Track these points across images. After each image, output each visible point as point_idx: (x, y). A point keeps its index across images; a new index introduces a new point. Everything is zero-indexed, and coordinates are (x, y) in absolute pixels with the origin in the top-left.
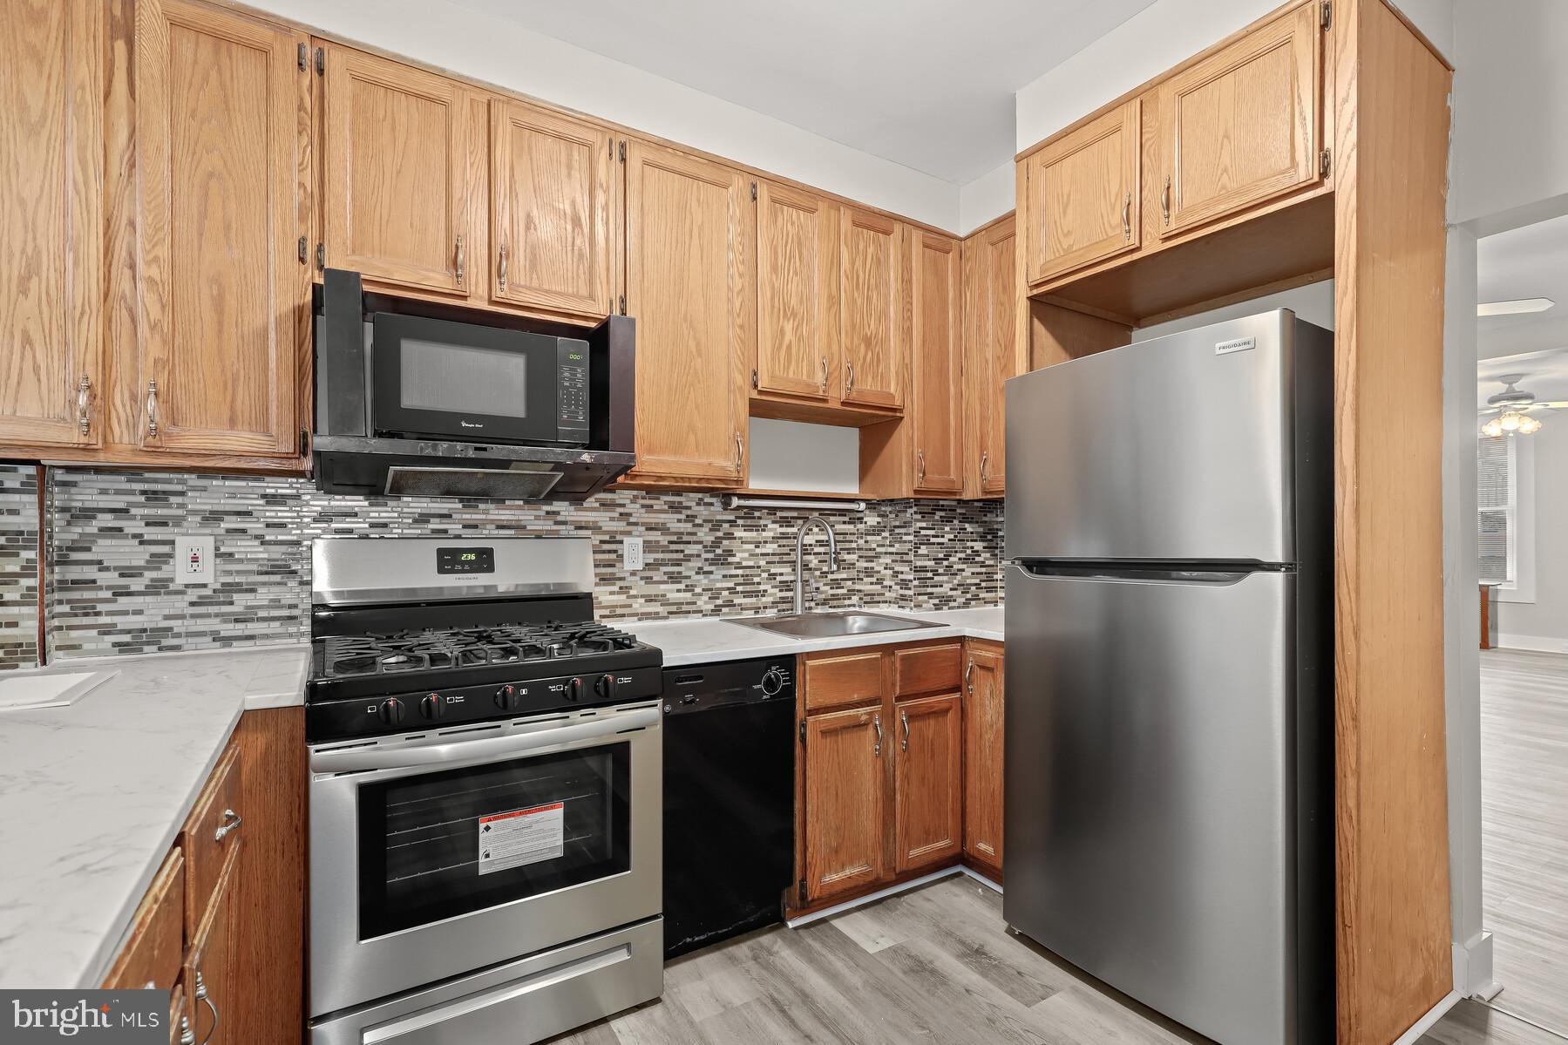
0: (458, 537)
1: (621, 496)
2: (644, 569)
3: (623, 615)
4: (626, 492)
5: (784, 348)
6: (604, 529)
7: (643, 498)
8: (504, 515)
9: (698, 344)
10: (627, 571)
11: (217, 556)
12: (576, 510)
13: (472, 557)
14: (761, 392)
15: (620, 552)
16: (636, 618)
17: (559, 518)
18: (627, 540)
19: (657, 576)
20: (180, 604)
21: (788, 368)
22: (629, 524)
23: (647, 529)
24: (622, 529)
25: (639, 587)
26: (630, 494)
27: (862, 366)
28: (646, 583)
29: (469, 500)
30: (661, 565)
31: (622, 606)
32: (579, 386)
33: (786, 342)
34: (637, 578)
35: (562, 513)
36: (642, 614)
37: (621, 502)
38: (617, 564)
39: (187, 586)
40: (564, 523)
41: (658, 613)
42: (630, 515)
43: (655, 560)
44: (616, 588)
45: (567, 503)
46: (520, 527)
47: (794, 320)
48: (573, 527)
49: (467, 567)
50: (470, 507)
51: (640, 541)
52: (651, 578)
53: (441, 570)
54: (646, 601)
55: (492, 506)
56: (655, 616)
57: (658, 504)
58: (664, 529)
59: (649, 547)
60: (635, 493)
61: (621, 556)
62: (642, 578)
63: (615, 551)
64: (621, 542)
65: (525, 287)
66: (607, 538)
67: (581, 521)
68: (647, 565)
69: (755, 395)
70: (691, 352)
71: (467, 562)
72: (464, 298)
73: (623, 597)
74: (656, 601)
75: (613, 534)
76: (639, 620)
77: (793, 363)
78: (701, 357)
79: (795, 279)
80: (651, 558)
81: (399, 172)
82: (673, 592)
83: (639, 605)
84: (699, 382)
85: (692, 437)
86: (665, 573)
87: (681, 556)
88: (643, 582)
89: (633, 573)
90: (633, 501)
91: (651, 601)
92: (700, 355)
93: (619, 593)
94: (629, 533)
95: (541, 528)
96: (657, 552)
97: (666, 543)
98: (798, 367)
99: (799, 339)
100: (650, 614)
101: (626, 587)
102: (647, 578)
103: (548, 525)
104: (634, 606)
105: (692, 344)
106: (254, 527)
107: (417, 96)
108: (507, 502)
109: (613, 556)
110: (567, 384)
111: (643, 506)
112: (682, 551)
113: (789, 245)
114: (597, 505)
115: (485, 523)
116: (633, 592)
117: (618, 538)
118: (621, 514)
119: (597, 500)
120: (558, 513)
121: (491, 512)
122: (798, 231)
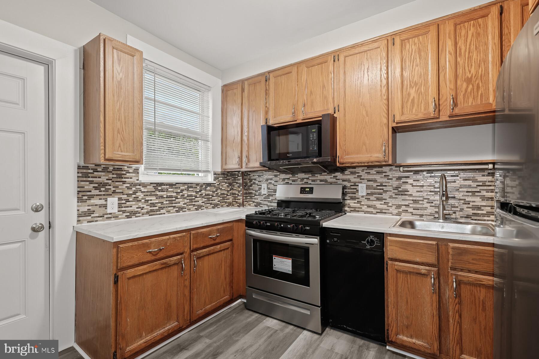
0: (310, 184)
1: (358, 170)
2: (366, 195)
3: (359, 211)
4: (360, 168)
5: (410, 101)
6: (352, 181)
7: (366, 170)
8: (322, 177)
9: (367, 112)
10: (360, 196)
11: (267, 188)
12: (343, 175)
13: (308, 189)
14: (397, 123)
15: (357, 189)
16: (363, 213)
17: (337, 178)
18: (360, 185)
19: (372, 198)
20: (262, 198)
21: (413, 109)
22: (361, 179)
23: (368, 181)
24: (358, 181)
25: (364, 202)
26: (361, 169)
27: (464, 95)
28: (367, 200)
29: (313, 174)
30: (374, 194)
31: (358, 208)
32: (315, 139)
33: (411, 97)
34: (364, 198)
35: (338, 176)
36: (366, 211)
37: (358, 172)
38: (356, 193)
39: (263, 194)
40: (339, 179)
41: (372, 212)
42: (361, 176)
43: (371, 192)
44: (356, 201)
45: (340, 173)
46: (326, 181)
47: (416, 87)
48: (342, 181)
49: (307, 192)
50: (313, 175)
51: (365, 185)
52: (370, 199)
53: (301, 193)
54: (367, 207)
55: (319, 175)
56: (371, 213)
57: (373, 171)
58: (375, 181)
59: (368, 187)
60: (363, 168)
61: (358, 191)
62: (366, 199)
63: (356, 189)
64: (358, 186)
65: (310, 113)
66: (353, 184)
67: (344, 179)
68: (368, 194)
69: (394, 125)
70: (364, 116)
71: (307, 191)
72: (296, 121)
73: (359, 205)
74: (371, 207)
75: (355, 183)
76: (365, 213)
77: (416, 105)
78: (368, 116)
79: (417, 68)
80: (369, 191)
81: (283, 95)
82: (378, 204)
83: (365, 208)
84: (367, 126)
85: (364, 147)
86: (375, 197)
87: (382, 191)
88: (366, 200)
89: (363, 197)
90: (363, 171)
91: (369, 207)
92: (367, 115)
93: (357, 203)
94: (361, 183)
95: (331, 181)
96: (372, 189)
97: (375, 186)
98: (418, 108)
99: (419, 95)
100: (369, 212)
101: (360, 201)
102: (368, 199)
103: (334, 180)
104: (363, 208)
105: (364, 113)
106: (273, 182)
107: (286, 74)
108: (323, 174)
109: (355, 190)
110: (311, 139)
111: (366, 173)
112: (382, 189)
113: (413, 55)
114: (349, 173)
115: (317, 180)
116: (362, 203)
117: (357, 184)
118: (358, 176)
119: (349, 172)
120: (337, 176)
121: (318, 177)
122: (419, 46)
